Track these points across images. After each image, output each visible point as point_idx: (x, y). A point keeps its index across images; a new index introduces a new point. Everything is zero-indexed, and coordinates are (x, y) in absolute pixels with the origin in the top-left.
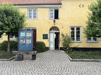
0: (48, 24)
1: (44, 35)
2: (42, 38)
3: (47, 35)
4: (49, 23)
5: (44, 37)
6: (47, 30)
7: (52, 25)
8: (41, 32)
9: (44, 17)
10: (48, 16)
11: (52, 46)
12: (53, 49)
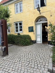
0: (33, 15)
1: (29, 28)
2: (28, 31)
3: (33, 27)
4: (34, 13)
5: (30, 30)
6: (32, 21)
7: (37, 14)
8: (27, 25)
9: (29, 8)
10: (33, 5)
11: (39, 40)
12: (40, 43)
